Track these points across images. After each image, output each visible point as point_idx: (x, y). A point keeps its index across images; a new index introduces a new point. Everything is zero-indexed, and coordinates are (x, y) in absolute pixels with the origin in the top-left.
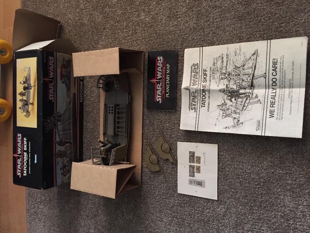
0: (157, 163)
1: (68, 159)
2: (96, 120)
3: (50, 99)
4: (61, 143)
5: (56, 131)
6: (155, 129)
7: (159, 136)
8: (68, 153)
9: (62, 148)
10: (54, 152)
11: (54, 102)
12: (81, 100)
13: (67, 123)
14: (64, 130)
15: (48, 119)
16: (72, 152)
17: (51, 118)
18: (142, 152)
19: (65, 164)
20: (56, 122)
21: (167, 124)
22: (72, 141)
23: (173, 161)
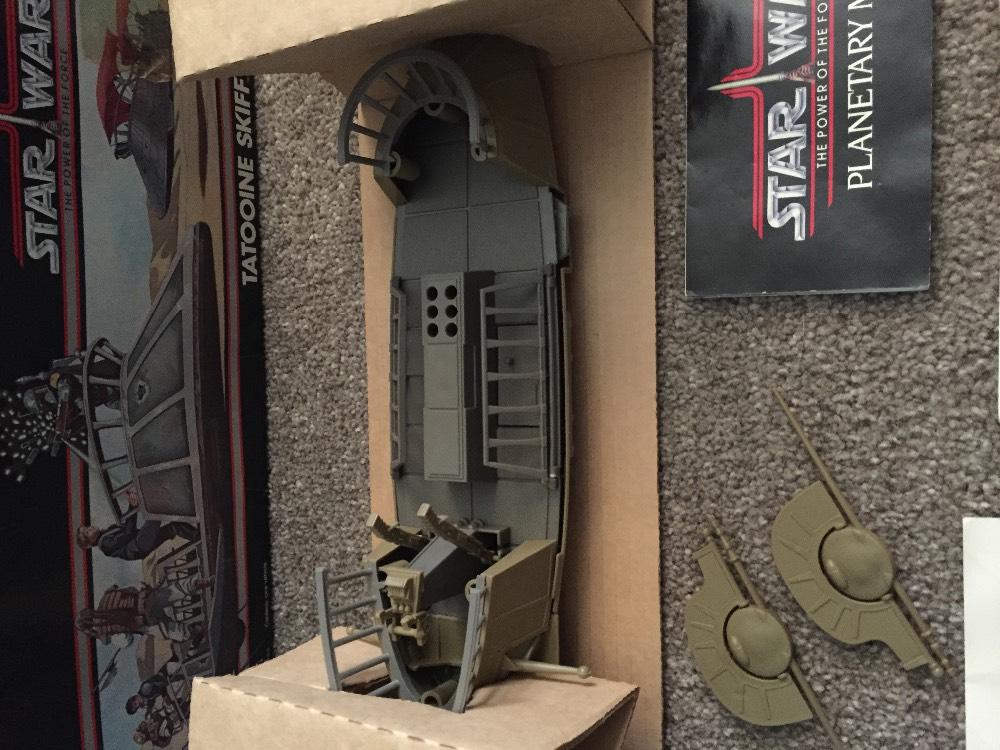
0: (789, 670)
1: (177, 635)
2: (341, 385)
3: (34, 254)
4: (125, 542)
5: (85, 467)
6: (755, 424)
7: (789, 475)
8: (176, 593)
9: (136, 573)
10: (80, 602)
11: (60, 277)
12: (249, 273)
13: (159, 410)
14: (142, 456)
15: (24, 388)
16: (203, 586)
17: (47, 381)
18: (662, 583)
19: (164, 669)
20: (83, 404)
21: (856, 385)
22: (198, 519)
23: (923, 659)
